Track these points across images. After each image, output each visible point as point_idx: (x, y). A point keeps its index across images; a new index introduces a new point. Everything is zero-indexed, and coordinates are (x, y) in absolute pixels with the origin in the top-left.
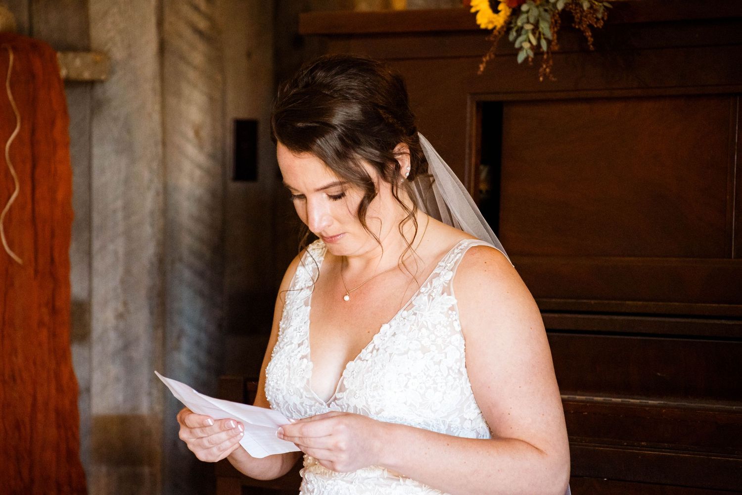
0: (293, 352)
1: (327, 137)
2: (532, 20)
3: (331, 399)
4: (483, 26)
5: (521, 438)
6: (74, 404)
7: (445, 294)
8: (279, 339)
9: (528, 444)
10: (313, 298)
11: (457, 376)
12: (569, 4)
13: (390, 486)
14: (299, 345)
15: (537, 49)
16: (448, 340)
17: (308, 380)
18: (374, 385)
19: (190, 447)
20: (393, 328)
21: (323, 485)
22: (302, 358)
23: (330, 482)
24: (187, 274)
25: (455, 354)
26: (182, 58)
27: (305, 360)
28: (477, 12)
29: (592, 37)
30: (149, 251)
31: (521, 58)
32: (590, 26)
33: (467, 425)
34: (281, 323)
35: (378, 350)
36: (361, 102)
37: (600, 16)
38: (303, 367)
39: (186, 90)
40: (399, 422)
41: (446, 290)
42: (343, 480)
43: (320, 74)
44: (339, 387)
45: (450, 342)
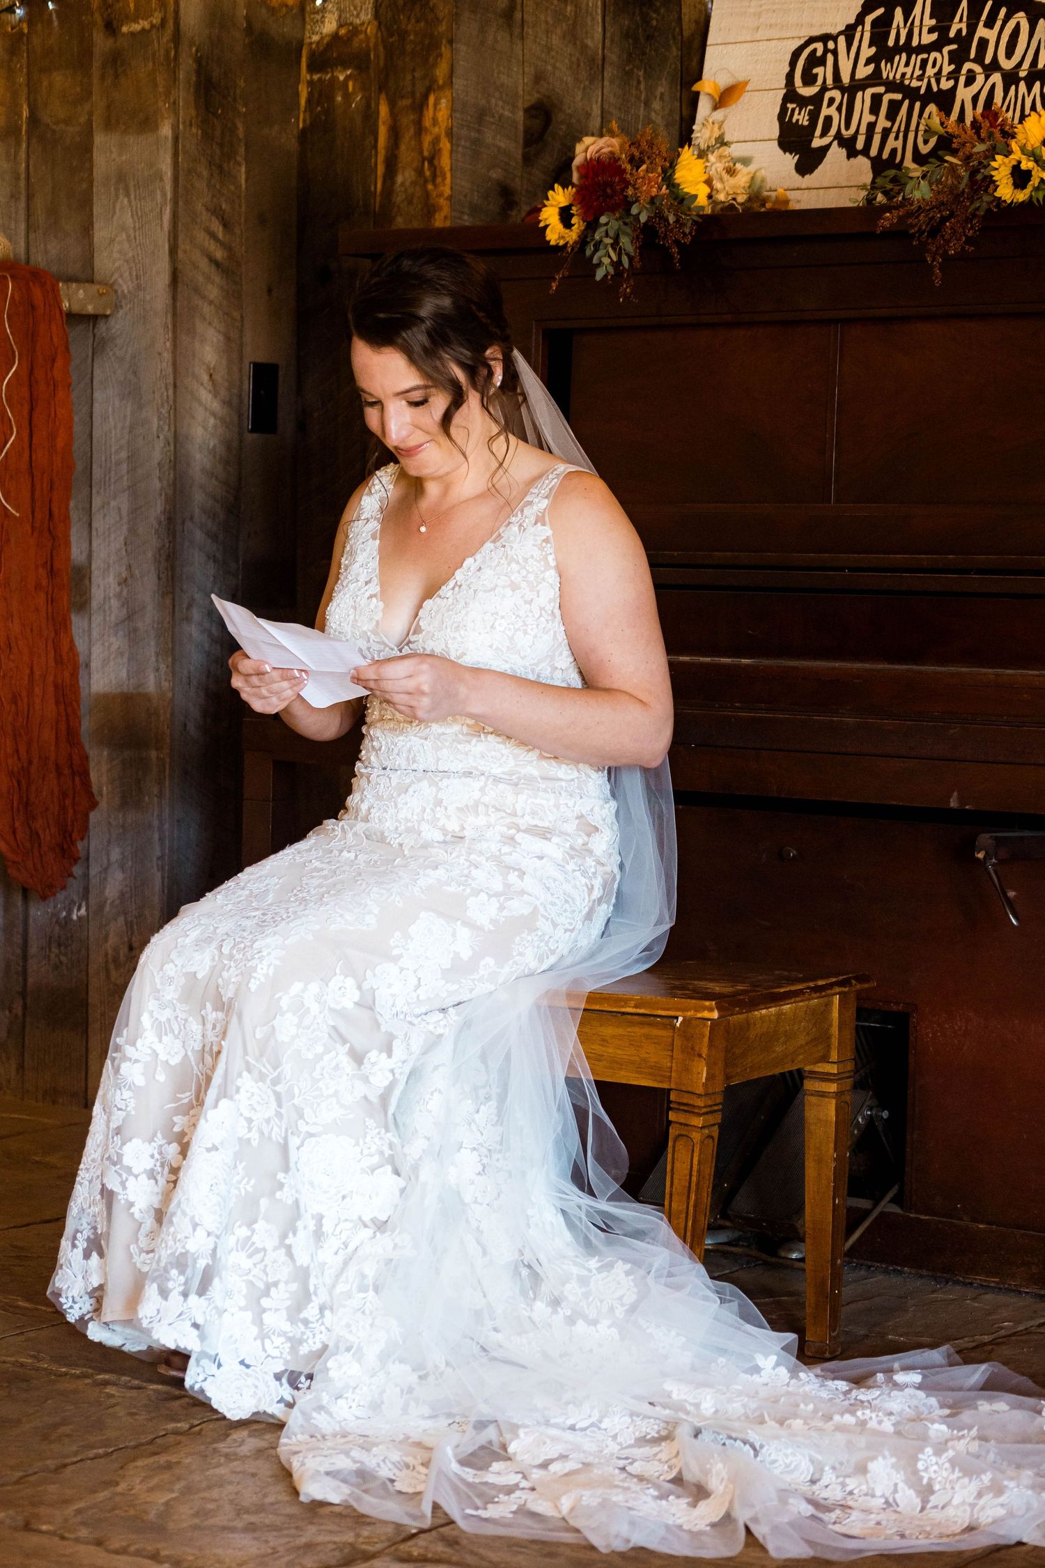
0: (359, 590)
1: (415, 329)
2: (611, 234)
3: (405, 641)
4: (552, 243)
5: (622, 689)
6: (75, 675)
7: (539, 524)
8: (342, 577)
9: (631, 695)
10: (382, 530)
11: (550, 618)
12: (652, 218)
13: (469, 742)
14: (367, 583)
15: (617, 265)
16: (541, 576)
17: (378, 622)
18: (455, 625)
19: (244, 696)
20: (478, 563)
21: (392, 743)
22: (371, 597)
23: (401, 738)
24: (199, 535)
25: (548, 593)
26: (196, 290)
27: (374, 600)
28: (547, 226)
29: (678, 253)
30: (157, 509)
31: (600, 274)
32: (677, 242)
33: (558, 674)
34: (343, 559)
35: (460, 586)
36: (452, 294)
37: (687, 231)
38: (372, 607)
39: (200, 327)
40: (487, 667)
41: (540, 520)
42: (415, 736)
43: (406, 264)
44: (414, 627)
45: (543, 579)
